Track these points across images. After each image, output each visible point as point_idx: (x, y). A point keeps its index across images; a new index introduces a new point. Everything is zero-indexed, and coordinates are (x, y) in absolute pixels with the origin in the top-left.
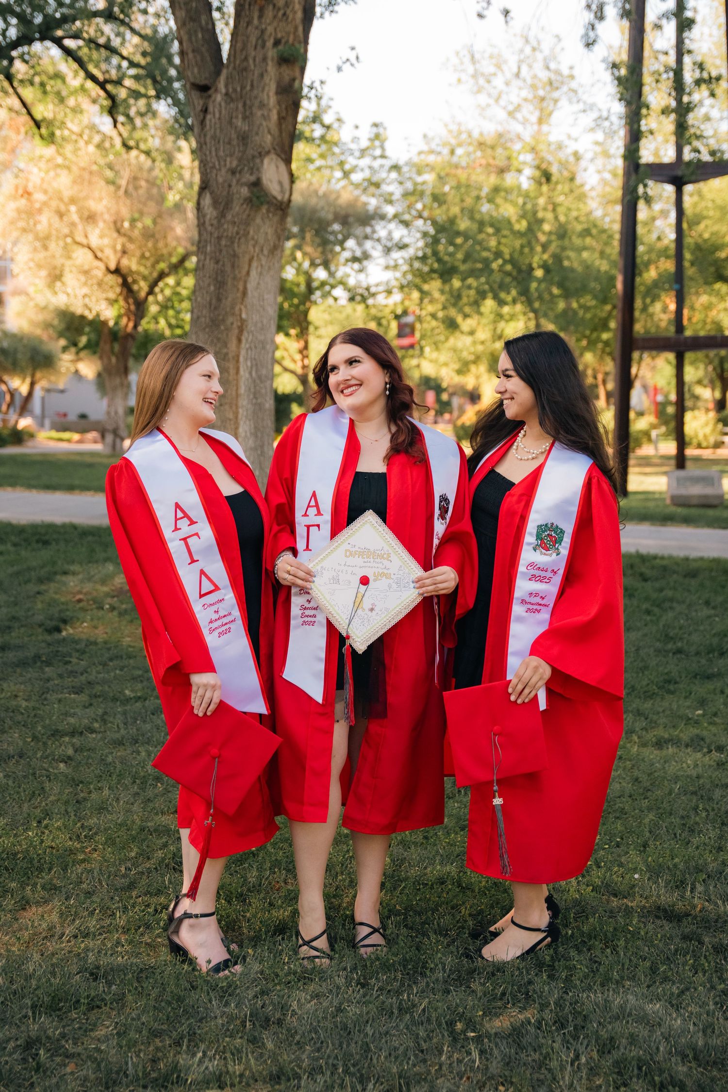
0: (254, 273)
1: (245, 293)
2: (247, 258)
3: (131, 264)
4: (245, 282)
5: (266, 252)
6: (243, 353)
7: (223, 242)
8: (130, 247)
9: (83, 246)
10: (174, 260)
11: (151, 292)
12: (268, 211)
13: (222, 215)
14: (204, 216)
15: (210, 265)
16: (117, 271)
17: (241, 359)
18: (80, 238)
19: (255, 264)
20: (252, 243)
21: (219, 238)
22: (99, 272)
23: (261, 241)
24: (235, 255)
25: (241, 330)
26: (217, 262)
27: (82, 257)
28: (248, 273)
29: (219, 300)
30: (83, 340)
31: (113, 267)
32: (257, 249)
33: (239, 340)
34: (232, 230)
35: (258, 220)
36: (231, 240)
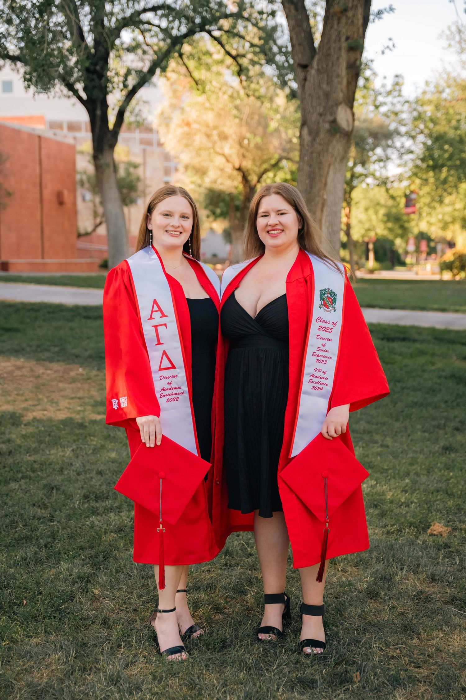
0: (331, 173)
1: (326, 184)
2: (327, 164)
3: (247, 164)
4: (326, 178)
5: (338, 160)
6: (324, 218)
7: (314, 155)
8: (247, 154)
9: (219, 154)
10: (273, 162)
11: (259, 181)
12: (340, 137)
13: (314, 140)
14: (303, 140)
15: (306, 168)
16: (239, 169)
17: (323, 221)
18: (218, 149)
19: (332, 167)
20: (330, 156)
21: (312, 153)
22: (229, 169)
23: (336, 154)
24: (320, 163)
25: (323, 205)
26: (310, 166)
27: (219, 161)
28: (328, 173)
29: (311, 187)
30: (218, 211)
31: (237, 166)
32: (334, 159)
33: (322, 211)
34: (319, 148)
35: (334, 142)
36: (319, 154)
